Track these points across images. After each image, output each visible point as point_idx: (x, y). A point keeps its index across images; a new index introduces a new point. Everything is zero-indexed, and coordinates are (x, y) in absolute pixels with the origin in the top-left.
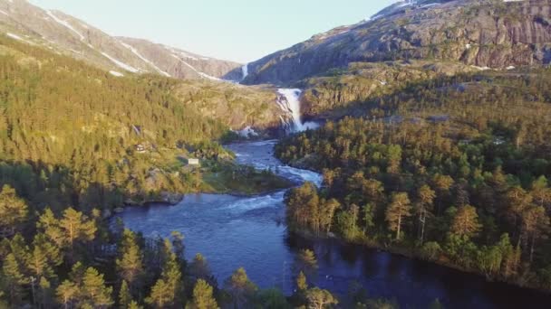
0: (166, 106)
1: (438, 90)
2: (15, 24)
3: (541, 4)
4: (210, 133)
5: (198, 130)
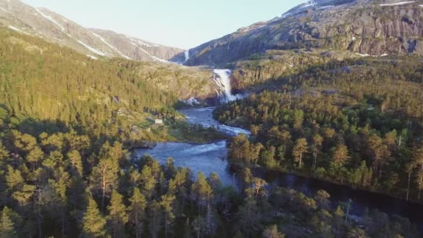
0: (133, 82)
1: (331, 71)
2: (12, 19)
3: (407, 7)
4: (165, 101)
5: (156, 99)
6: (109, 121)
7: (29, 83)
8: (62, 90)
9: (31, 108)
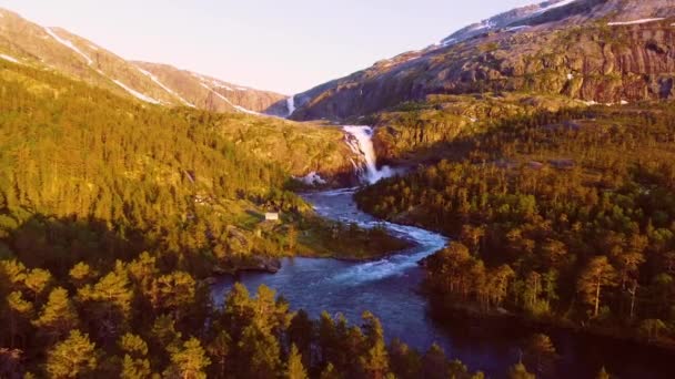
0: (214, 146)
1: (545, 129)
2: (6, 44)
3: (654, 27)
4: (268, 180)
5: (254, 176)
6: (184, 217)
7: (35, 148)
8: (95, 160)
9: (40, 195)
